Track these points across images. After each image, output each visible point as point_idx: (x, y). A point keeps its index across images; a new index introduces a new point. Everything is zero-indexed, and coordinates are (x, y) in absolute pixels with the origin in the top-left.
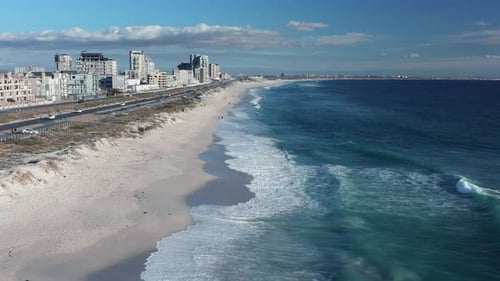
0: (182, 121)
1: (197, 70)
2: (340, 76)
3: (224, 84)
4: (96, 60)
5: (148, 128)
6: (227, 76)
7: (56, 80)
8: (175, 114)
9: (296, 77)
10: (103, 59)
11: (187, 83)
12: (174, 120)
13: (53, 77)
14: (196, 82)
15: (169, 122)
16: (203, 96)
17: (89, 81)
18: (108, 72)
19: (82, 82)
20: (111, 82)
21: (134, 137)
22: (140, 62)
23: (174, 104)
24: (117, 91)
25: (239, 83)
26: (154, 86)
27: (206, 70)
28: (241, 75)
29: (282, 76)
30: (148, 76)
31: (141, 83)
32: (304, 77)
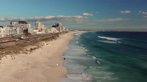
0: (51, 45)
1: (58, 28)
2: (101, 30)
3: (66, 32)
4: (24, 23)
5: (35, 49)
6: (67, 30)
7: (4, 29)
8: (48, 42)
9: (88, 31)
10: (26, 23)
11: (54, 31)
12: (47, 44)
13: (3, 28)
14: (57, 31)
15: (45, 46)
16: (60, 36)
17: (18, 30)
18: (27, 27)
19: (15, 30)
20: (28, 31)
21: (26, 53)
22: (39, 24)
23: (49, 38)
24: (29, 34)
25: (71, 32)
26: (43, 32)
27: (61, 28)
28: (71, 30)
29: (84, 30)
30: (41, 29)
31: (39, 31)
32: (90, 30)
